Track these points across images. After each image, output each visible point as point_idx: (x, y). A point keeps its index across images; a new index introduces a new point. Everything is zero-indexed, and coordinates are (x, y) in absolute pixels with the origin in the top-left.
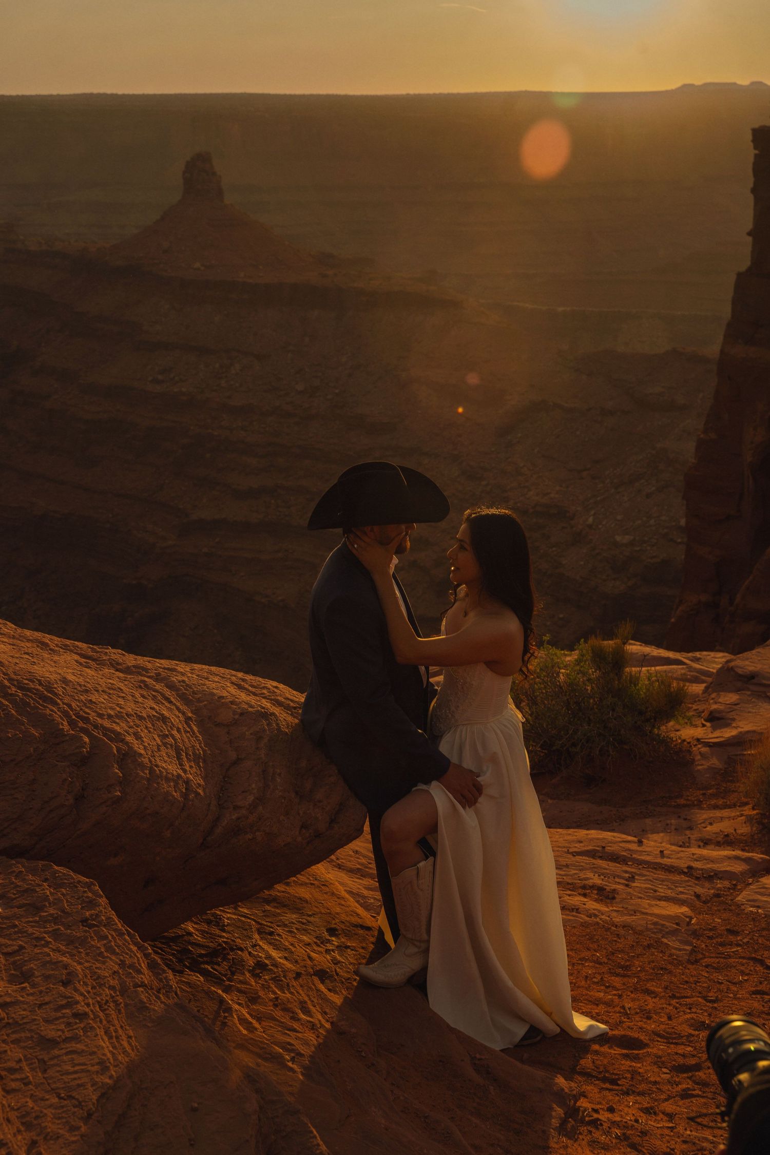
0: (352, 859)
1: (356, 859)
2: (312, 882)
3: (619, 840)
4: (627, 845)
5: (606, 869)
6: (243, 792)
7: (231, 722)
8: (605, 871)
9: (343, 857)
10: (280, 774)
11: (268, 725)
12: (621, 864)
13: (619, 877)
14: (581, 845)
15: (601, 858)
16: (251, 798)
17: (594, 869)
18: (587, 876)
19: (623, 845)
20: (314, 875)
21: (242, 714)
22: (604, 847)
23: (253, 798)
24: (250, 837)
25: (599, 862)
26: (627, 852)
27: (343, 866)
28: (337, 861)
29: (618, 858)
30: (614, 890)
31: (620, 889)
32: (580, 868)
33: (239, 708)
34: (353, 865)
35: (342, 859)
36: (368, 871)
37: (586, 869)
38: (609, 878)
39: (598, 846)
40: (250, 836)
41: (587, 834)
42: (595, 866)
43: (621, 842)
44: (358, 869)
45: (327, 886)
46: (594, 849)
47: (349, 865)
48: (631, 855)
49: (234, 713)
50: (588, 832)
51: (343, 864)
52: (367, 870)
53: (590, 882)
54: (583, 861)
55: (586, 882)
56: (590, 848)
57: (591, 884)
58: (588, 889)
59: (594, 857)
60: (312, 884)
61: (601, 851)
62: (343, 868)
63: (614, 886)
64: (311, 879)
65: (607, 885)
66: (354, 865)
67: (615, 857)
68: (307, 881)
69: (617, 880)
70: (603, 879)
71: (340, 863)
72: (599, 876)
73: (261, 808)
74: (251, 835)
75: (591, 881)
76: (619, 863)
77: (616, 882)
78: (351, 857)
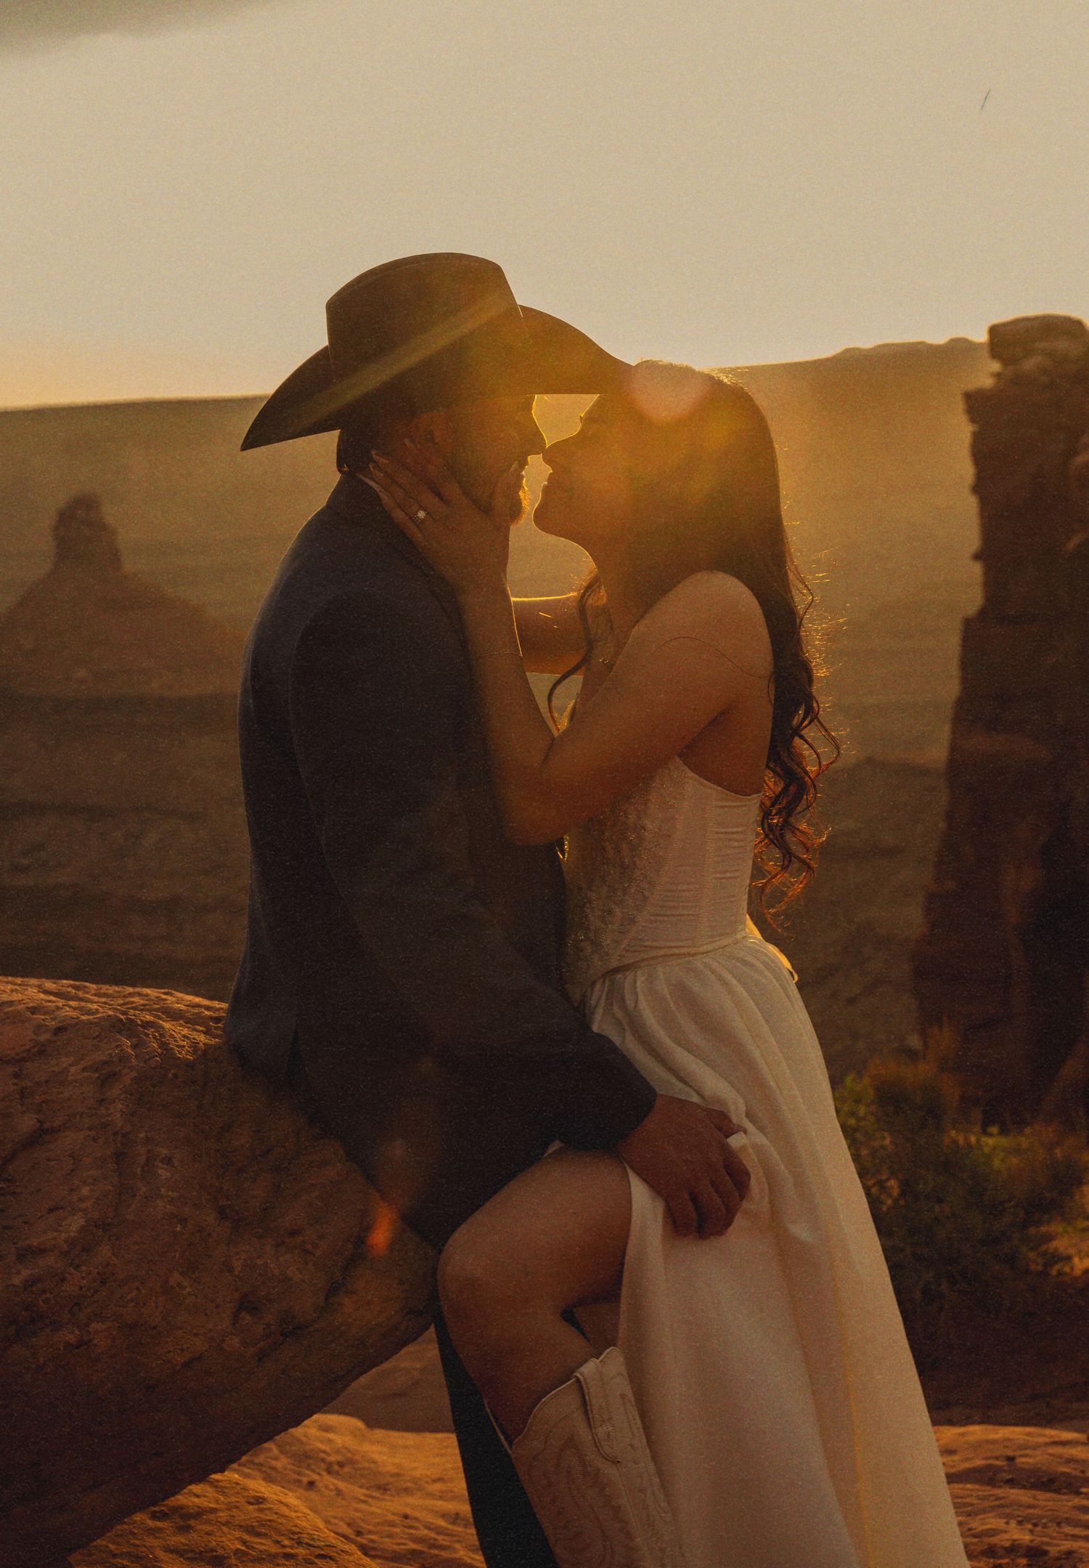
0: (397, 1530)
1: (407, 1530)
2: (289, 1550)
3: (1041, 1440)
4: (1065, 1451)
5: (1033, 1507)
6: (51, 1211)
7: (29, 1050)
8: (1032, 1511)
9: (370, 1527)
10: (168, 1161)
11: (134, 1047)
12: (1064, 1494)
13: (1069, 1521)
14: (956, 1458)
15: (1011, 1483)
16: (75, 1223)
17: (1000, 1508)
18: (989, 1526)
19: (1052, 1450)
20: (294, 1533)
21: (59, 1030)
22: (1011, 1459)
23: (82, 1222)
24: (71, 1338)
25: (1015, 1494)
26: (1071, 1465)
27: (374, 1549)
28: (359, 1539)
29: (1052, 1481)
30: (1070, 1553)
31: (1082, 1550)
32: (969, 1509)
33: (54, 1019)
34: (399, 1544)
35: (370, 1532)
36: (437, 1555)
37: (984, 1511)
38: (1045, 1526)
39: (997, 1458)
40: (71, 1336)
41: (963, 1435)
42: (1002, 1502)
43: (1046, 1444)
44: (413, 1552)
45: (331, 1558)
46: (990, 1465)
47: (388, 1544)
48: (1083, 1472)
49: (39, 1028)
50: (962, 1430)
51: (371, 1545)
52: (435, 1552)
53: (1003, 1540)
54: (969, 1492)
55: (994, 1540)
56: (978, 1463)
57: (1007, 1544)
58: (1001, 1557)
59: (992, 1482)
60: (288, 1556)
61: (1006, 1468)
62: (373, 1553)
63: (1067, 1545)
64: (286, 1542)
65: (1048, 1544)
66: (403, 1544)
67: (1045, 1480)
68: (274, 1549)
69: (1068, 1529)
70: (1031, 1531)
71: (364, 1541)
72: (1020, 1523)
73: (105, 1251)
74: (73, 1332)
75: (1006, 1536)
76: (1058, 1491)
77: (1066, 1535)
78: (392, 1526)
